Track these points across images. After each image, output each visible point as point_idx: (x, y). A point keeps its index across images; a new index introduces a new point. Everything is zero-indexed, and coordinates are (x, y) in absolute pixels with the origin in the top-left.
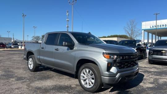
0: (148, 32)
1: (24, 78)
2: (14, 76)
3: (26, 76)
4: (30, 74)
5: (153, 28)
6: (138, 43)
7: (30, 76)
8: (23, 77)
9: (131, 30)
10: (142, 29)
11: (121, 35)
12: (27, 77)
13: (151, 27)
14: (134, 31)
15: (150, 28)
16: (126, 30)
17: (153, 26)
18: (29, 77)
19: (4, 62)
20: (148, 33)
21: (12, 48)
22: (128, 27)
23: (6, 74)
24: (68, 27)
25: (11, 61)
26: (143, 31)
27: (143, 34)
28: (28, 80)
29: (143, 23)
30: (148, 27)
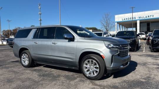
9: (106, 23)
10: (116, 21)
14: (109, 23)
15: (122, 21)
16: (102, 22)
20: (120, 25)
22: (103, 20)
24: (40, 20)
26: (116, 23)
29: (116, 16)
30: (120, 20)
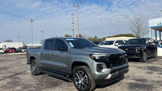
0: (155, 30)
1: (31, 85)
2: (21, 83)
3: (33, 83)
4: (37, 80)
5: (160, 25)
6: (148, 41)
7: (38, 83)
8: (29, 85)
9: (137, 28)
10: (149, 27)
11: (126, 34)
12: (33, 85)
13: (159, 24)
14: (141, 29)
15: (157, 26)
16: (132, 29)
17: (160, 23)
18: (36, 84)
19: (13, 67)
21: (22, 52)
22: (134, 26)
23: (12, 81)
24: (73, 29)
25: (20, 65)
26: (150, 29)
27: (150, 32)
28: (35, 88)
29: (150, 21)
